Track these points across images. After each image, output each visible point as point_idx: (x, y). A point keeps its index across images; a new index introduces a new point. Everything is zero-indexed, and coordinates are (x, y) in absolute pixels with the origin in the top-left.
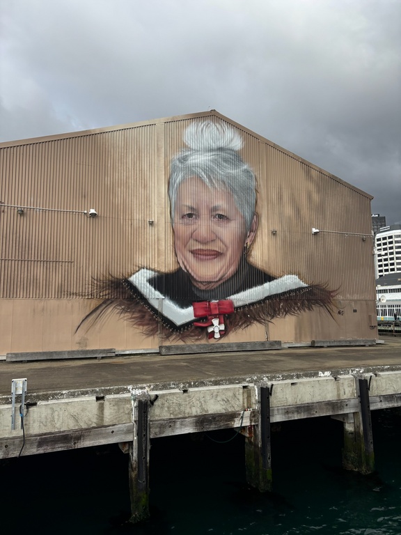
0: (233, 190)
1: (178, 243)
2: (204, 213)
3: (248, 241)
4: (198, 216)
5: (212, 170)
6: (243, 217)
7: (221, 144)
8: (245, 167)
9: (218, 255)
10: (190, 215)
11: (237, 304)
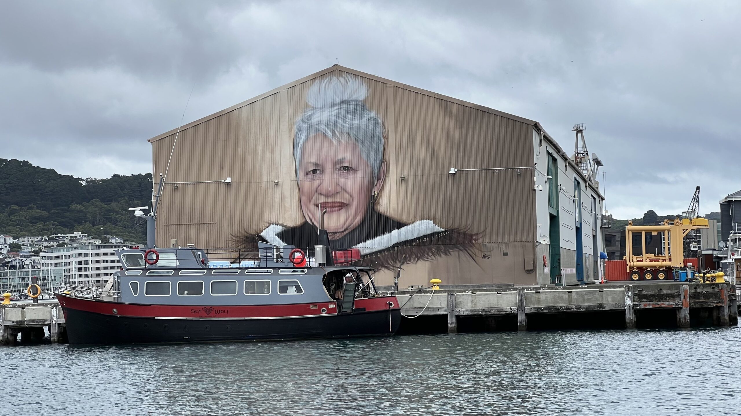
0: (358, 140)
1: (303, 199)
2: (328, 167)
3: (376, 190)
4: (322, 171)
5: (335, 124)
6: (370, 166)
7: (345, 97)
8: (372, 114)
9: (343, 206)
10: (314, 171)
11: (363, 252)
